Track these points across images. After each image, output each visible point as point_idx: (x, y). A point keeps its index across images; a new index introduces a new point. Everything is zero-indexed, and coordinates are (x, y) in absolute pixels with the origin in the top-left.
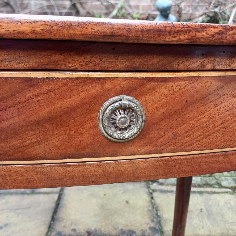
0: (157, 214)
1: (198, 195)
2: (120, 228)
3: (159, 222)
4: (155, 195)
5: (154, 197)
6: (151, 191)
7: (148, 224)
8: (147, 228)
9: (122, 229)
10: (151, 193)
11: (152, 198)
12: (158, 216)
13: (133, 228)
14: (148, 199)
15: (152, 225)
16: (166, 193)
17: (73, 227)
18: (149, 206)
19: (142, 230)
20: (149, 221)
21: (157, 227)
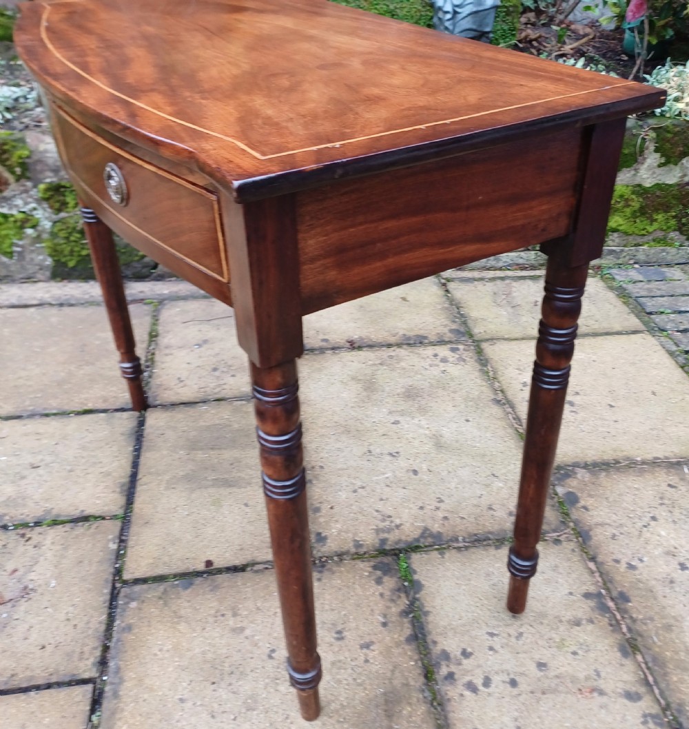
0: (459, 313)
1: (529, 282)
2: (401, 332)
3: (465, 323)
4: (451, 286)
5: (450, 290)
6: (443, 281)
7: (446, 326)
8: (446, 330)
9: (404, 335)
10: (444, 285)
11: (447, 291)
12: (462, 315)
13: (422, 332)
14: (441, 292)
15: (454, 327)
16: (472, 283)
17: (321, 337)
18: (444, 303)
19: (438, 334)
20: (447, 322)
21: (462, 329)
